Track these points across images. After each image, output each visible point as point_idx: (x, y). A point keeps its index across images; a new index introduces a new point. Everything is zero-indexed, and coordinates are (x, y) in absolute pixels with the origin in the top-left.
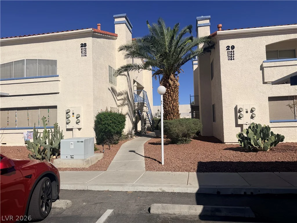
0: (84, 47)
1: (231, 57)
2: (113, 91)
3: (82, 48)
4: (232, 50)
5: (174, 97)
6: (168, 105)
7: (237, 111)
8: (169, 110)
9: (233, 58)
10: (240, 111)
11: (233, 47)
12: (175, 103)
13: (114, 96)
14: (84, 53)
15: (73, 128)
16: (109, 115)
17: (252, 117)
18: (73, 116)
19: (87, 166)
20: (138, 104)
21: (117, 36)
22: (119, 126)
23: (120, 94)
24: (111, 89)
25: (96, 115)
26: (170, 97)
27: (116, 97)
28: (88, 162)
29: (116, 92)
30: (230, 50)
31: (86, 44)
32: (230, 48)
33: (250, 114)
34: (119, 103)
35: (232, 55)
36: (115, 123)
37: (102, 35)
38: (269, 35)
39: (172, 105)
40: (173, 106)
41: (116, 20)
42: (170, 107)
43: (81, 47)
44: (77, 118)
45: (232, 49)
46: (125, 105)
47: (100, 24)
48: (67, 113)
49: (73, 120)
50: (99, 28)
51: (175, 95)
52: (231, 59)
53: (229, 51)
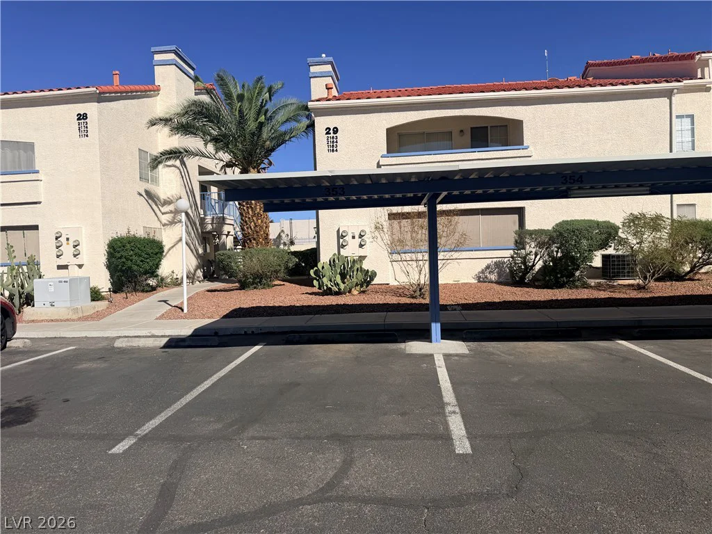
0: (83, 121)
1: (333, 147)
2: (150, 196)
3: (80, 121)
4: (335, 135)
5: (258, 210)
6: (247, 224)
7: (340, 236)
8: (249, 233)
9: (335, 149)
10: (343, 237)
11: (336, 130)
12: (260, 221)
13: (154, 207)
14: (84, 132)
15: (68, 264)
16: (129, 243)
17: (361, 246)
18: (68, 244)
19: (75, 317)
20: (213, 219)
21: (159, 90)
22: (148, 260)
23: (167, 202)
24: (144, 194)
25: (107, 242)
26: (250, 210)
27: (158, 208)
28: (76, 310)
29: (158, 199)
30: (332, 135)
31: (86, 114)
32: (331, 131)
33: (358, 240)
34: (165, 218)
35: (335, 144)
36: (140, 256)
37: (119, 94)
38: (392, 112)
39: (255, 224)
40: (256, 226)
41: (157, 57)
42: (251, 227)
43: (78, 119)
44: (75, 246)
45: (334, 133)
46: (176, 223)
47: (117, 72)
48: (57, 238)
49: (68, 250)
50: (116, 80)
51: (258, 207)
52: (333, 151)
53: (329, 136)
